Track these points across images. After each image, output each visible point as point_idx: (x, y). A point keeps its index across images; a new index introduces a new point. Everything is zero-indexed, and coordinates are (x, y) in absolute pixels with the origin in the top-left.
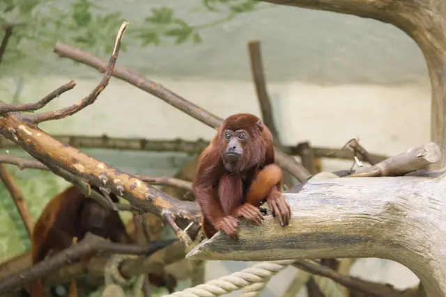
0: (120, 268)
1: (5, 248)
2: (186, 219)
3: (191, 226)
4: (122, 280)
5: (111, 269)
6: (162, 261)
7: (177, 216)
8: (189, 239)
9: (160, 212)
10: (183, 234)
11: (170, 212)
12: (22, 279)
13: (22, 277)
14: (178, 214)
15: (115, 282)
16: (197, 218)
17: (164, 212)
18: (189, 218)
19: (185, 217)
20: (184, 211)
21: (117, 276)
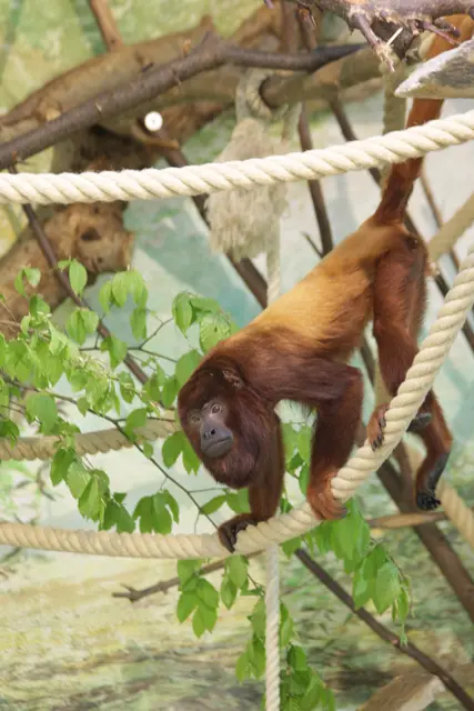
0: (261, 91)
1: (56, 49)
2: (391, 23)
3: (400, 35)
4: (265, 110)
5: (247, 92)
6: (336, 82)
7: (375, 19)
8: (395, 58)
9: (346, 11)
10: (385, 49)
11: (363, 12)
12: (99, 113)
13: (100, 108)
14: (377, 14)
15: (253, 114)
16: (409, 21)
17: (352, 11)
18: (395, 22)
19: (389, 19)
20: (387, 10)
21: (257, 103)
